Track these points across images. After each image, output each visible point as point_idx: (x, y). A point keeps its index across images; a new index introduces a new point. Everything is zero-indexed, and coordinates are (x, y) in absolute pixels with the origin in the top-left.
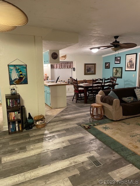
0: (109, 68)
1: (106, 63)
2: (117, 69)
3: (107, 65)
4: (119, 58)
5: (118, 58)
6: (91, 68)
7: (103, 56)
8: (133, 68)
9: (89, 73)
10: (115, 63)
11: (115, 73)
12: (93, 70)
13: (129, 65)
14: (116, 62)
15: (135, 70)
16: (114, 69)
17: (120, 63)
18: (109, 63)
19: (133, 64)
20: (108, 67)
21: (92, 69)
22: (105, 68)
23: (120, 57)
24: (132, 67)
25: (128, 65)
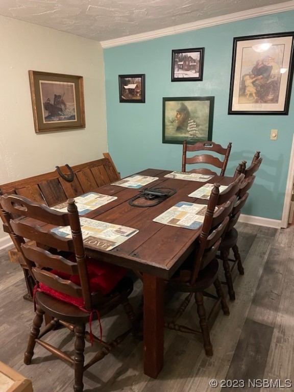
0: (142, 101)
1: (123, 79)
2: (187, 103)
3: (132, 86)
4: (195, 56)
5: (189, 54)
6: (64, 98)
7: (106, 44)
8: (275, 100)
9: (55, 121)
10: (174, 80)
11: (176, 124)
12: (71, 108)
13: (251, 89)
14: (179, 74)
15: (282, 109)
16: (170, 104)
17: (200, 79)
18: (142, 76)
19: (275, 86)
20: (138, 97)
21: (68, 104)
22: (122, 101)
23: (201, 50)
24: (270, 97)
25: (243, 88)
